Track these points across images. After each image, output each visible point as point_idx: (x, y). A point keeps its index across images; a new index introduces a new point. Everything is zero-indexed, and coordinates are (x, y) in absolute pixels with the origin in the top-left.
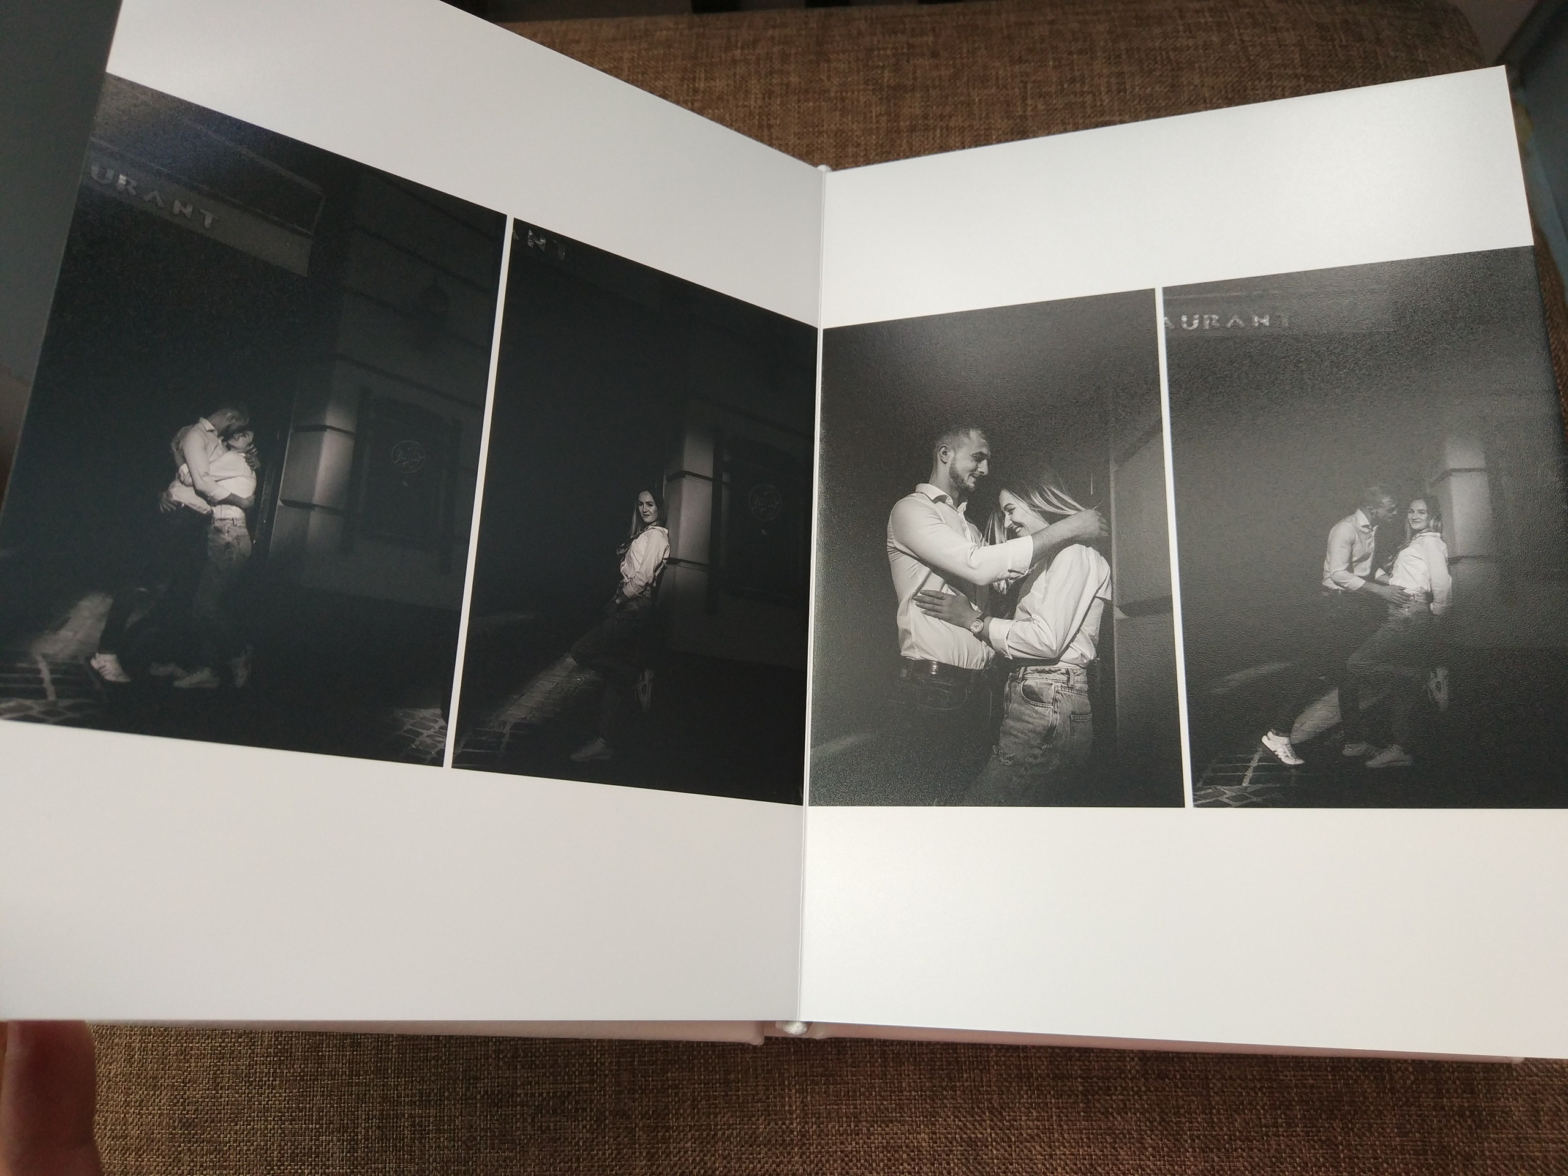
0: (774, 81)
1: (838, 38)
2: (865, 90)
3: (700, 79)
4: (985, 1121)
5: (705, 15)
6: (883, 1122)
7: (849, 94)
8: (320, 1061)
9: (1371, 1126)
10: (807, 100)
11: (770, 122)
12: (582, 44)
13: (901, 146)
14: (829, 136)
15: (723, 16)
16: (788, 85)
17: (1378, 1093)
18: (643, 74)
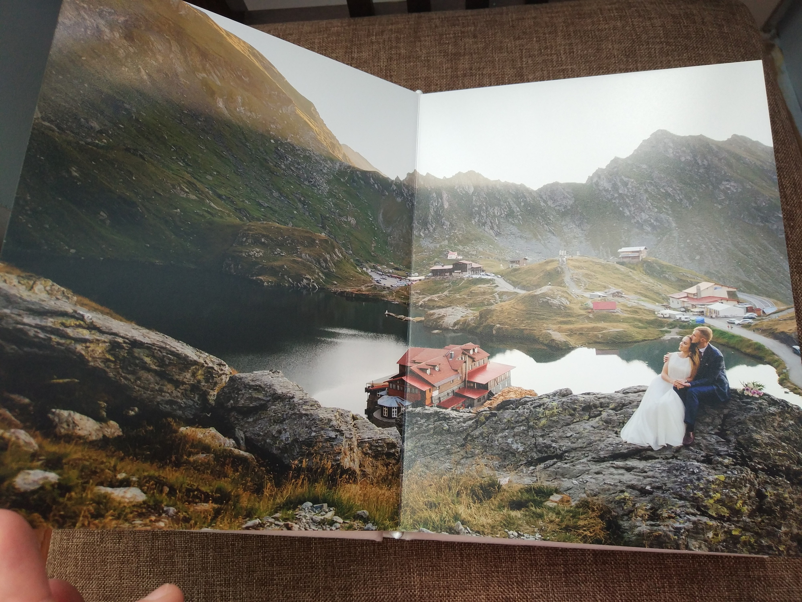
0: (393, 52)
1: (425, 29)
2: (439, 56)
3: (355, 52)
4: (514, 588)
5: (357, 18)
6: (462, 589)
7: (432, 58)
8: (173, 564)
9: (713, 586)
10: (410, 62)
11: (392, 74)
12: (294, 35)
13: (459, 84)
14: (421, 80)
15: (366, 19)
16: (400, 54)
17: (716, 570)
18: (325, 50)
